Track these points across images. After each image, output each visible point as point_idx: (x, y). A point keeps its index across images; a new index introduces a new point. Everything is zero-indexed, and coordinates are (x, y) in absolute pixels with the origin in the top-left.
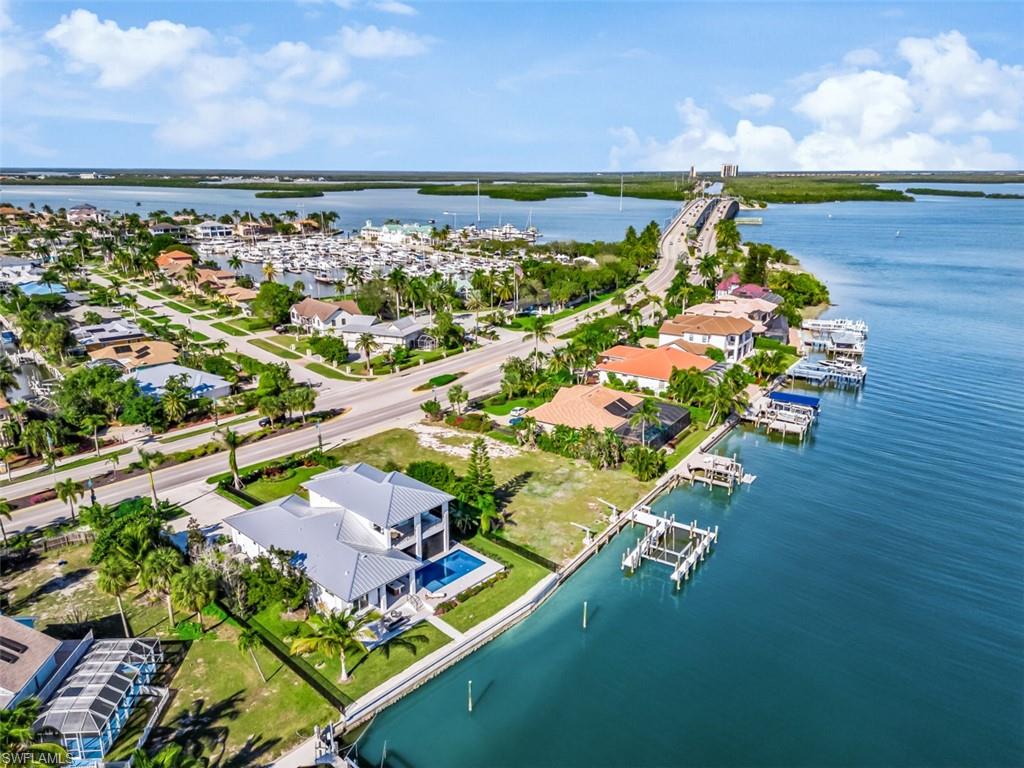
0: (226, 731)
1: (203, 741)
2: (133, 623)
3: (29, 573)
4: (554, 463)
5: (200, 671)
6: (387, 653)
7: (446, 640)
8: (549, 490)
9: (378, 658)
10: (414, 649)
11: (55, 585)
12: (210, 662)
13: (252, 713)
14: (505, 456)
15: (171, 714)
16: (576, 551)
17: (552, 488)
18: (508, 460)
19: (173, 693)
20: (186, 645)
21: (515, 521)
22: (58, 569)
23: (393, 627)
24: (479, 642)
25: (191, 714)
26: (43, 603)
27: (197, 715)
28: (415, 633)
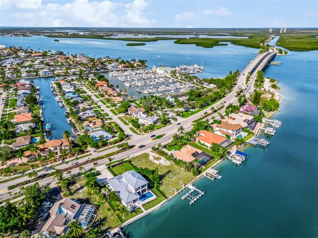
0: (104, 224)
1: (101, 225)
2: (91, 200)
3: (74, 186)
4: (177, 168)
5: (101, 212)
6: (132, 213)
7: (142, 212)
8: (173, 177)
9: (130, 214)
10: (136, 213)
11: (78, 189)
12: (103, 210)
13: (109, 221)
14: (166, 165)
15: (96, 220)
16: (173, 194)
17: (174, 176)
18: (167, 166)
19: (97, 215)
20: (100, 206)
21: (163, 185)
22: (79, 185)
23: (134, 208)
24: (148, 213)
25: (99, 220)
26: (77, 193)
27: (100, 220)
28: (137, 210)
